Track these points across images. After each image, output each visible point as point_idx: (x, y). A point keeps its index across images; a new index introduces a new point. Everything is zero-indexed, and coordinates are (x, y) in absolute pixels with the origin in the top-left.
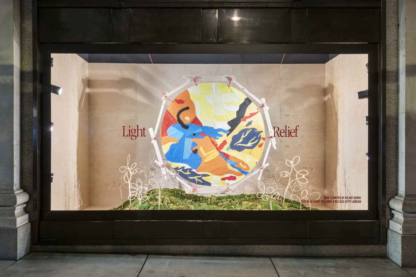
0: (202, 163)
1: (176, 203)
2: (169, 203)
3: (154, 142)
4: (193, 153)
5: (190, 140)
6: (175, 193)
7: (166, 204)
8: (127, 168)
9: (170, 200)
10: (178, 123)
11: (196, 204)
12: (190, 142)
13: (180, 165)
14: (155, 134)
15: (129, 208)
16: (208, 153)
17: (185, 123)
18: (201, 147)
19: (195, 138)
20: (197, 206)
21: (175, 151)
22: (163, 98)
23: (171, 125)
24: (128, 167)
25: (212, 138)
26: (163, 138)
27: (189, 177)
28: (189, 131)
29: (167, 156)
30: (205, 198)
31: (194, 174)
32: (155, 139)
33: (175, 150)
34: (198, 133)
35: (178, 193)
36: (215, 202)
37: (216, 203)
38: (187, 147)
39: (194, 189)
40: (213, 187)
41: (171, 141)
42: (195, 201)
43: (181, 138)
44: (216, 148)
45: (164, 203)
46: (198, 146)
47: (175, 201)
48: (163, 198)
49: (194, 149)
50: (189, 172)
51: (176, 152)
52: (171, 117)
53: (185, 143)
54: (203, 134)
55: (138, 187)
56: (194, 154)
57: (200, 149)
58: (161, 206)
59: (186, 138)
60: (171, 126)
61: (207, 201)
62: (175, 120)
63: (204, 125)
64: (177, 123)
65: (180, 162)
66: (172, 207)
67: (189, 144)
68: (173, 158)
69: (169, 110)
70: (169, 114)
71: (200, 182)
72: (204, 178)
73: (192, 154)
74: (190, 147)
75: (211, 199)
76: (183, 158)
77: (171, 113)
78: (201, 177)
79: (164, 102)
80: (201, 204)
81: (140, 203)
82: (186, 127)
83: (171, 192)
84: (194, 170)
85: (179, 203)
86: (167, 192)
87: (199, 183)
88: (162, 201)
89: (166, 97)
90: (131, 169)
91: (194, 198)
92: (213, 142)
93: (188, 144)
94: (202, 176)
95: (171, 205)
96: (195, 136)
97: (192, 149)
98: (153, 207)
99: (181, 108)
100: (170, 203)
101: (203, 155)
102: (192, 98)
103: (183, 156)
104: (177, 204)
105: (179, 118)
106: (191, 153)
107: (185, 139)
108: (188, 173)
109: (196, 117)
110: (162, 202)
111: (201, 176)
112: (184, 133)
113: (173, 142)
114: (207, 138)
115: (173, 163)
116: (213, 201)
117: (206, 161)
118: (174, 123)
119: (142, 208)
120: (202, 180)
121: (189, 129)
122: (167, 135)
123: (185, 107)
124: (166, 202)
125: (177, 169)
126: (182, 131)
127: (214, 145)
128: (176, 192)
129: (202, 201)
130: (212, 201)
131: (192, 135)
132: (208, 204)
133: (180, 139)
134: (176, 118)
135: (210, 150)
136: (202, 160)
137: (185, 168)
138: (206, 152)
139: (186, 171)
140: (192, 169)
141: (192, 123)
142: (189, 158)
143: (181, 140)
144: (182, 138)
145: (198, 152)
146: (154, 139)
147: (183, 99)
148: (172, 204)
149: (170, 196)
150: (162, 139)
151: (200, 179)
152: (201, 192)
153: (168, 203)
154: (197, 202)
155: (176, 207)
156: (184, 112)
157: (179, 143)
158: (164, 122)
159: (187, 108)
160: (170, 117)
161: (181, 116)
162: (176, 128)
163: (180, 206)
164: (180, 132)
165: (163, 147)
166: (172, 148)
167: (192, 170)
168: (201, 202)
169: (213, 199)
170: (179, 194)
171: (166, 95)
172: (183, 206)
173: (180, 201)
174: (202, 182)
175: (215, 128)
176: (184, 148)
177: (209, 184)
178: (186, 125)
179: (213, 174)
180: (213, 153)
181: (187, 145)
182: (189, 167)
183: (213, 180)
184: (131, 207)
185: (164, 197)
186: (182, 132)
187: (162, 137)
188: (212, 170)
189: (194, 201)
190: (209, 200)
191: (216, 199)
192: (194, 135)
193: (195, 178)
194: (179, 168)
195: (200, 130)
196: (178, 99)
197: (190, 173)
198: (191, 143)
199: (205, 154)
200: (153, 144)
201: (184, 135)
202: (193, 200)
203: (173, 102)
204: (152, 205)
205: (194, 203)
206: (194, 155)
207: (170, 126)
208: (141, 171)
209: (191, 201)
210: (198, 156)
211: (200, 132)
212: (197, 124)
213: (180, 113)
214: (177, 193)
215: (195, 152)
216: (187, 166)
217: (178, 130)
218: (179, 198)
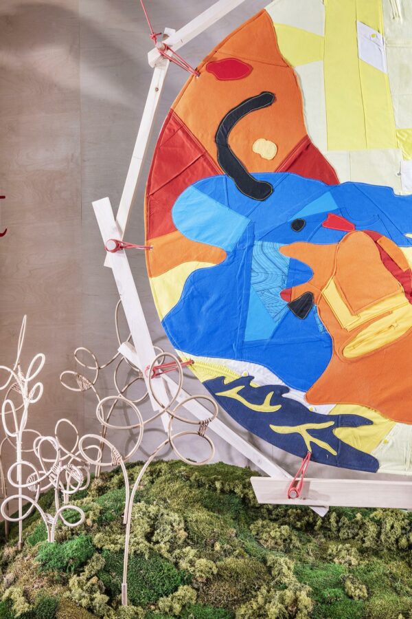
0: (334, 359)
1: (213, 546)
2: (180, 542)
3: (118, 264)
4: (292, 314)
5: (276, 250)
6: (215, 489)
7: (164, 547)
8: (13, 373)
9: (186, 529)
10: (222, 174)
11: (310, 546)
12: (278, 261)
13: (232, 369)
14: (119, 228)
15: (14, 548)
16: (365, 315)
17: (255, 170)
18: (331, 284)
19: (303, 239)
20: (311, 559)
21: (208, 303)
22: (153, 56)
23: (191, 182)
24: (16, 372)
25: (385, 242)
26: (155, 243)
27: (273, 427)
28: (275, 211)
29: (171, 326)
30: (350, 519)
31: (295, 413)
32: (119, 247)
33: (208, 298)
34: (317, 218)
35: (227, 488)
36: (397, 541)
37: (402, 550)
38: (262, 286)
39: (295, 483)
40: (388, 477)
41: (188, 258)
42: (306, 531)
43: (235, 241)
44: (402, 288)
45: (157, 542)
46: (315, 279)
47: (206, 533)
48: (155, 519)
49: (298, 292)
50: (272, 403)
51: (212, 306)
52: (188, 144)
53: (254, 266)
54: (338, 224)
55: (63, 454)
56: (299, 321)
57: (326, 292)
58: (142, 555)
59: (258, 243)
60: (190, 190)
61: (361, 533)
62: (206, 159)
63: (343, 178)
64: (216, 173)
65: (232, 357)
66: (192, 563)
67: (271, 268)
68: (199, 337)
69: (180, 111)
70: (180, 133)
71: (324, 451)
72: (342, 433)
73: (286, 316)
74: (276, 285)
75: (379, 523)
76: (243, 336)
77: (190, 124)
78: (331, 428)
79: (158, 79)
80: (333, 547)
81: (51, 538)
82: (256, 189)
83: (199, 487)
84: (296, 395)
85: (226, 546)
86: (177, 485)
87: (318, 456)
88: (149, 530)
89: (169, 53)
90: (28, 379)
91: (299, 518)
92: (388, 261)
93: (267, 273)
94: (336, 426)
95: (186, 555)
96: (303, 232)
97: (285, 294)
98: (103, 561)
99: (235, 102)
100: (186, 544)
101: (338, 325)
102: (287, 49)
103: (243, 327)
104: (218, 547)
105: (227, 146)
106: (283, 313)
107: (252, 246)
108: (266, 407)
109: (306, 138)
110: (148, 537)
111: (332, 423)
112: (248, 221)
113: (199, 259)
114: (358, 240)
115: (198, 360)
116: (389, 537)
117: (352, 351)
118: (204, 175)
119: (52, 562)
120: (336, 443)
121: (272, 199)
122: (173, 228)
123: (254, 92)
124: (166, 539)
125: (215, 386)
126: (239, 211)
127: (396, 276)
128: (218, 485)
129: (339, 531)
130: (383, 537)
131: (289, 226)
132: (362, 552)
133: (230, 250)
134: (212, 150)
135: (378, 299)
136: (336, 346)
137: (253, 384)
138: (354, 310)
139: (257, 395)
140: (287, 390)
141: (288, 169)
142: (272, 337)
143: (235, 251)
144: (242, 241)
145: (316, 306)
146: (114, 251)
147: (245, 58)
148: (191, 552)
149: (189, 503)
150: (148, 248)
151: (326, 435)
152: (327, 497)
153: (173, 545)
154: (315, 535)
155: (211, 564)
156: (252, 119)
157: (228, 265)
158: (159, 168)
159: (265, 100)
160: (183, 146)
161: (235, 141)
162: (213, 196)
163: (229, 560)
164: (232, 213)
165: (155, 283)
166: (196, 287)
167: (284, 395)
168: (329, 538)
169: (388, 527)
170: (232, 492)
171: (167, 42)
172: (241, 561)
173: (232, 531)
174: (334, 453)
175: (398, 192)
176: (248, 289)
177: (367, 464)
178: (259, 179)
179: (387, 413)
180: (390, 313)
181: (262, 277)
182: (275, 380)
183: (386, 442)
184: (23, 545)
185: (163, 510)
186: (242, 213)
187: (150, 241)
188: (386, 395)
189: (298, 529)
190: (372, 529)
191: (403, 528)
192: (298, 225)
193: (302, 429)
194: (226, 382)
195: (325, 204)
196: (220, 57)
197: (278, 407)
198: (284, 265)
199: (347, 320)
200: (110, 270)
201: (251, 228)
202: (294, 527)
203: (198, 72)
204: (100, 550)
205: (298, 544)
206: (295, 321)
207: (187, 186)
208: (79, 382)
209: (285, 529)
210: (315, 327)
211: (327, 214)
212: (312, 175)
213: (231, 127)
214: (222, 491)
215: (303, 307)
216: (263, 376)
217: (222, 203)
218: (228, 516)
